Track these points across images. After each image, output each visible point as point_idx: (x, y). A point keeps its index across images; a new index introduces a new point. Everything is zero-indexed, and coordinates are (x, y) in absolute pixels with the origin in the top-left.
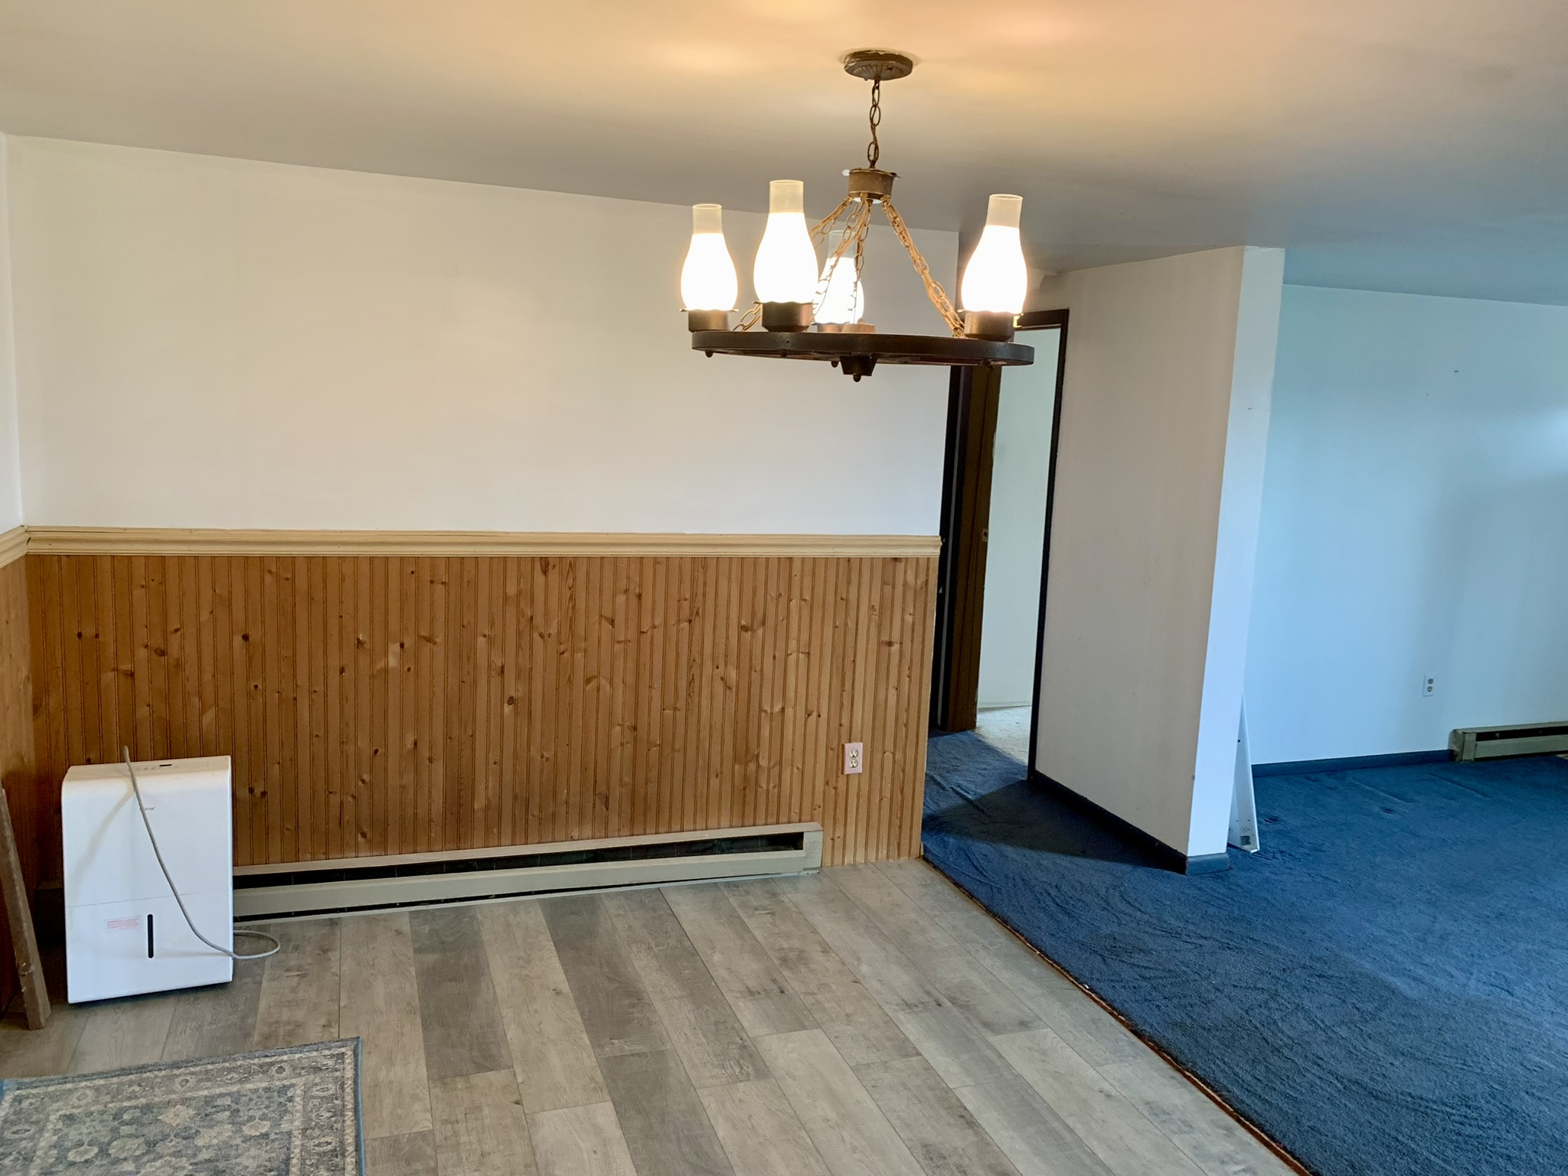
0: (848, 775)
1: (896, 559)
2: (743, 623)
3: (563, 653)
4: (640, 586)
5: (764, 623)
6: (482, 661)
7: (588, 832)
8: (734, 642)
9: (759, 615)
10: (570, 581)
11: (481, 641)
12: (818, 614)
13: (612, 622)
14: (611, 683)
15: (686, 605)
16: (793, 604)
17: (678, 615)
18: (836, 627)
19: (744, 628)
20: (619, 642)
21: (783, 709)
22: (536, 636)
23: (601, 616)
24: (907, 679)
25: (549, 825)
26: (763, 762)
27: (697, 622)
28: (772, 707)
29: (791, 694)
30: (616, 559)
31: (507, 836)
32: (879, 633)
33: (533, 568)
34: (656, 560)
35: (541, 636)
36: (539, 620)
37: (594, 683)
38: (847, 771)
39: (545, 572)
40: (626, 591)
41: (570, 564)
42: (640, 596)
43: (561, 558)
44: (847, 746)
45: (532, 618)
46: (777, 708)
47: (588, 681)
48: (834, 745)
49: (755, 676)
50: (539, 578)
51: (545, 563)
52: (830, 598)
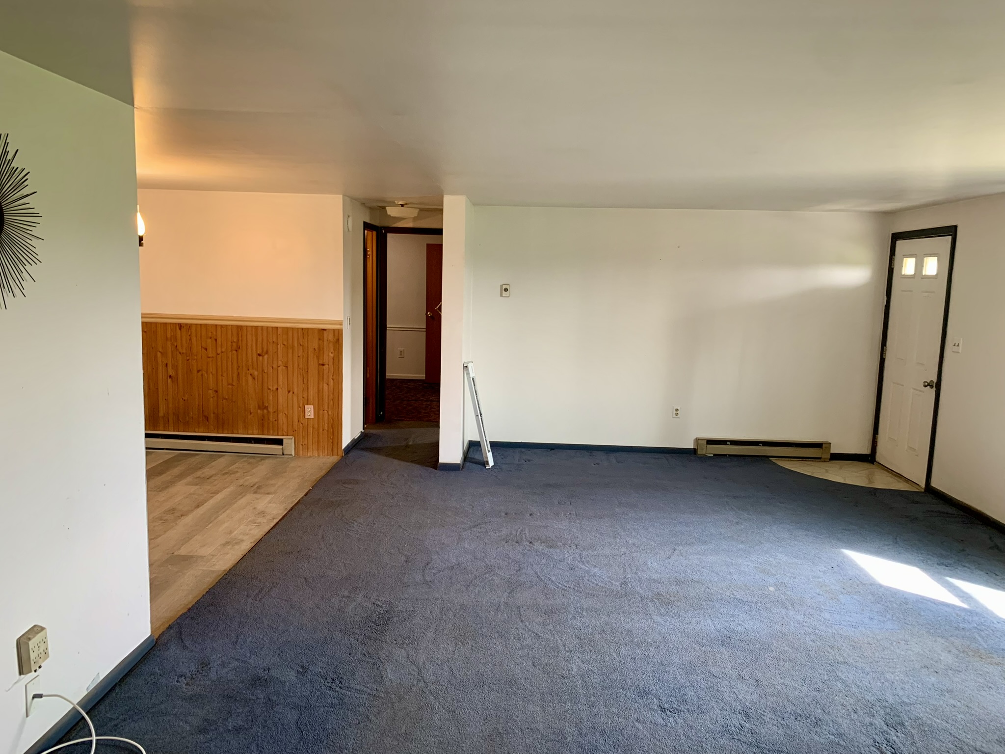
0: (308, 419)
1: (324, 330)
2: (258, 353)
3: (188, 360)
4: (216, 335)
5: (267, 353)
6: (160, 360)
7: (201, 430)
8: (255, 360)
9: (265, 350)
10: (190, 333)
11: (159, 354)
12: (290, 351)
13: (206, 349)
14: (207, 373)
15: (234, 344)
16: (279, 346)
17: (232, 348)
18: (299, 357)
19: (259, 355)
20: (209, 357)
21: (277, 389)
22: (178, 352)
23: (202, 347)
24: (332, 381)
25: (187, 425)
26: (271, 410)
27: (240, 351)
28: (273, 387)
29: (280, 383)
30: (206, 325)
31: (171, 428)
32: (318, 361)
33: (176, 328)
34: (222, 326)
35: (180, 353)
36: (179, 347)
37: (200, 373)
38: (306, 417)
39: (180, 329)
40: (211, 338)
41: (189, 326)
42: (216, 340)
43: (186, 324)
44: (306, 406)
45: (176, 346)
46: (275, 388)
47: (198, 371)
48: (301, 405)
49: (265, 376)
50: (178, 331)
51: (180, 326)
52: (296, 344)
